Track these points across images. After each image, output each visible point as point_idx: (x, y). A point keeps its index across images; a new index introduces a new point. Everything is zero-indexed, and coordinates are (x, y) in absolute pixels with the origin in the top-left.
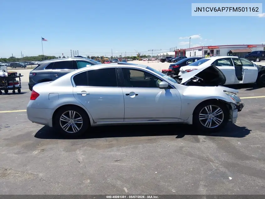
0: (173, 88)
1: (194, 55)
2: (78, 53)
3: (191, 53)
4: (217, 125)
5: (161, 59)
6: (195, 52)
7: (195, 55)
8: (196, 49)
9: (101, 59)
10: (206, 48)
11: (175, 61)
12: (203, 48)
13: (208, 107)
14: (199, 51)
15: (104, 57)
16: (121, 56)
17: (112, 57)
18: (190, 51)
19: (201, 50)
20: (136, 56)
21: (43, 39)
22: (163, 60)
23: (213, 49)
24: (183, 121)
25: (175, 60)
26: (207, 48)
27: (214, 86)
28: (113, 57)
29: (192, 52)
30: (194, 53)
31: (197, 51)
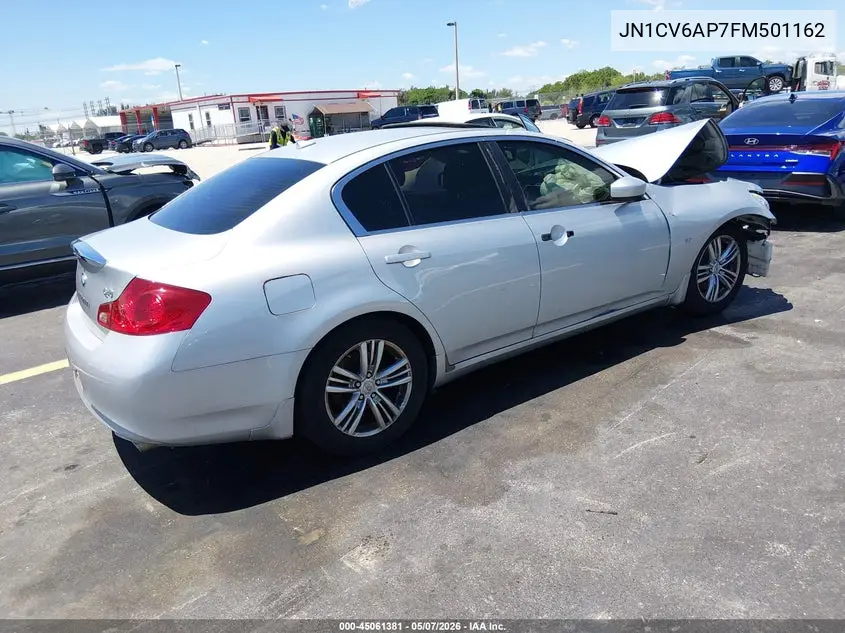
1: (206, 124)
3: (190, 116)
4: (728, 288)
5: (87, 142)
6: (208, 115)
7: (209, 123)
8: (208, 103)
10: (241, 99)
11: (149, 147)
12: (234, 99)
13: (715, 243)
14: (221, 109)
18: (189, 112)
19: (228, 108)
22: (94, 145)
23: (265, 104)
24: (667, 297)
25: (146, 144)
26: (246, 99)
29: (195, 113)
30: (204, 117)
31: (214, 112)
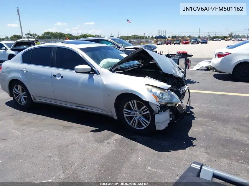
0: (97, 74)
2: (165, 32)
4: (144, 127)
9: (182, 38)
13: (132, 102)
15: (185, 37)
16: (209, 35)
17: (199, 37)
20: (228, 35)
21: (128, 20)
24: (108, 114)
27: (141, 77)
28: (201, 36)
